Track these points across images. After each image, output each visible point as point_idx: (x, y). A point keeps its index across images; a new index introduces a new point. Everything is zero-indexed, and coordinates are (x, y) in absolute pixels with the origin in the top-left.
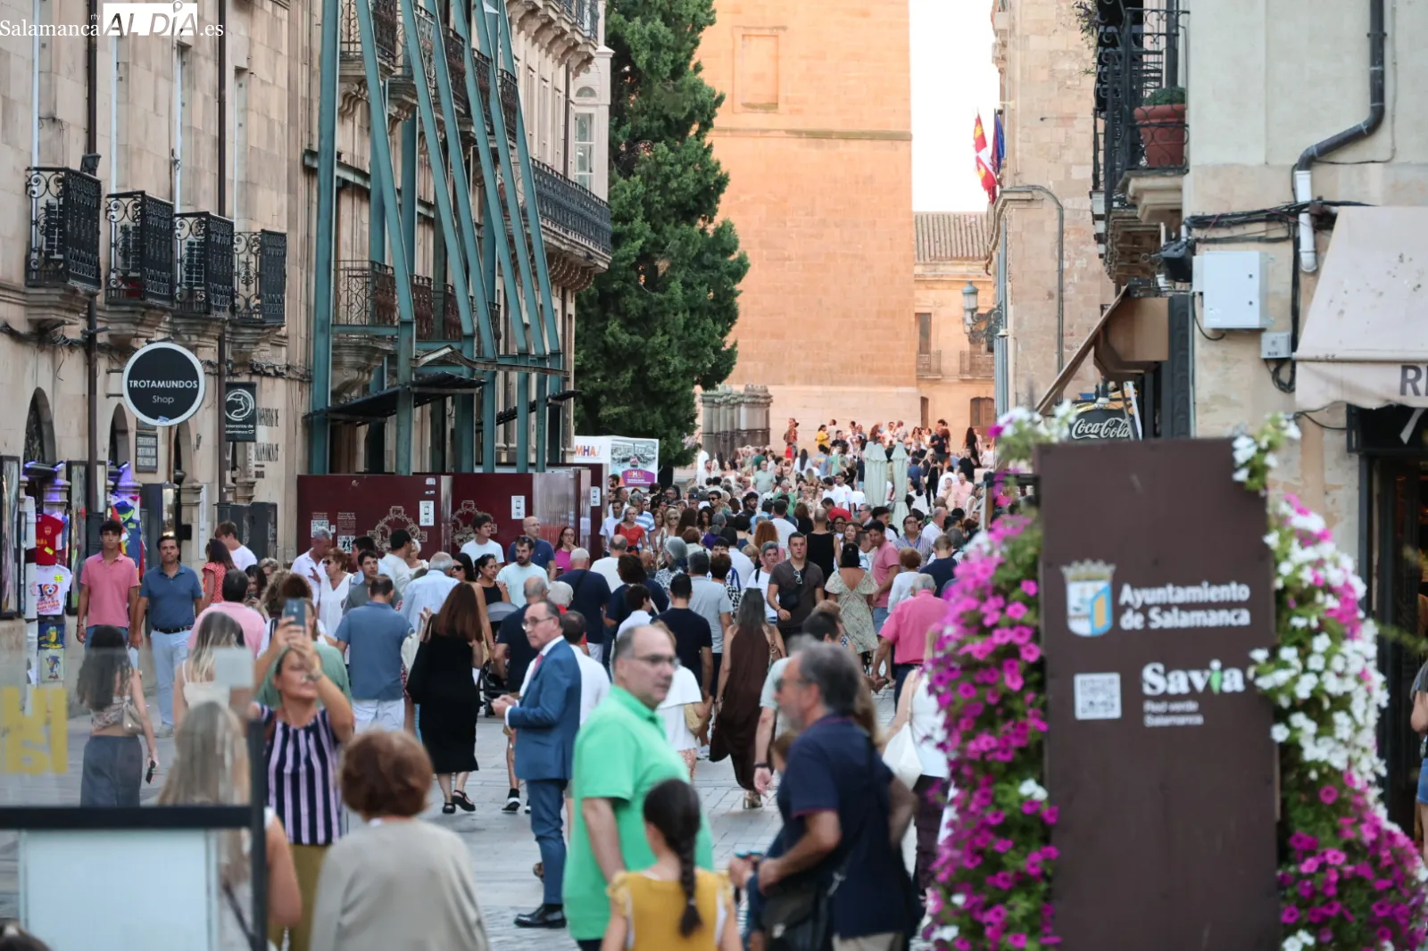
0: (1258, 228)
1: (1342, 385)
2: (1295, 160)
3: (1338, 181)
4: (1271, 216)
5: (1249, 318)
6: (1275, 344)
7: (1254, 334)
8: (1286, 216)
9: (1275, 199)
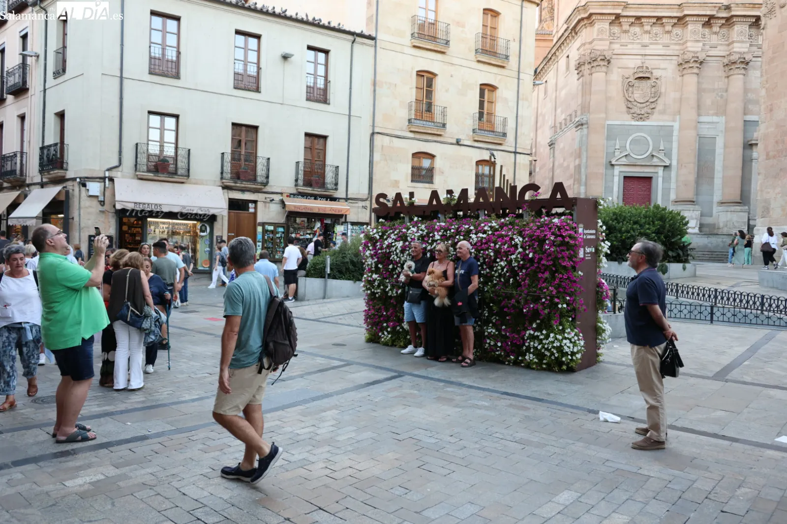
0: (98, 180)
1: (122, 205)
2: (106, 169)
3: (113, 174)
4: (100, 178)
5: (97, 194)
6: (101, 198)
7: (97, 197)
8: (103, 179)
9: (102, 175)
